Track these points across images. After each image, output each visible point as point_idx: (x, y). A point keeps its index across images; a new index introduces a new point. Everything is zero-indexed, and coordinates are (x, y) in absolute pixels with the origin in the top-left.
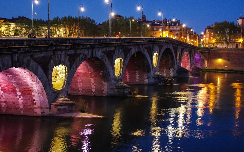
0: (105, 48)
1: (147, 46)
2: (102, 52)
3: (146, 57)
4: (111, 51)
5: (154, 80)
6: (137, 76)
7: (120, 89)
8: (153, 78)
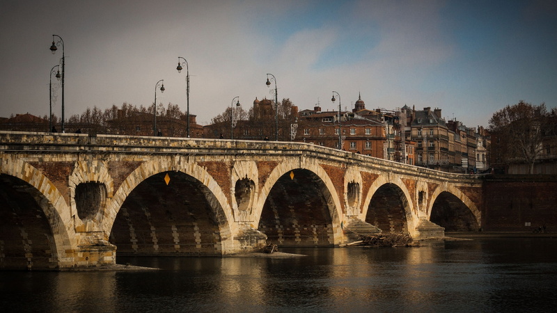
0: (40, 156)
1: (207, 159)
2: (27, 165)
3: (206, 187)
4: (60, 165)
5: (239, 245)
6: (176, 236)
7: (89, 251)
8: (235, 238)
